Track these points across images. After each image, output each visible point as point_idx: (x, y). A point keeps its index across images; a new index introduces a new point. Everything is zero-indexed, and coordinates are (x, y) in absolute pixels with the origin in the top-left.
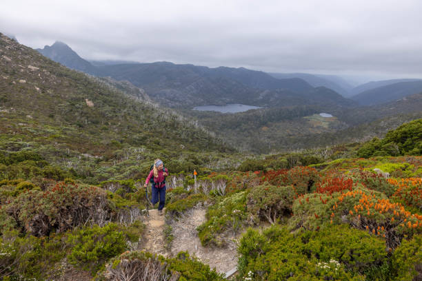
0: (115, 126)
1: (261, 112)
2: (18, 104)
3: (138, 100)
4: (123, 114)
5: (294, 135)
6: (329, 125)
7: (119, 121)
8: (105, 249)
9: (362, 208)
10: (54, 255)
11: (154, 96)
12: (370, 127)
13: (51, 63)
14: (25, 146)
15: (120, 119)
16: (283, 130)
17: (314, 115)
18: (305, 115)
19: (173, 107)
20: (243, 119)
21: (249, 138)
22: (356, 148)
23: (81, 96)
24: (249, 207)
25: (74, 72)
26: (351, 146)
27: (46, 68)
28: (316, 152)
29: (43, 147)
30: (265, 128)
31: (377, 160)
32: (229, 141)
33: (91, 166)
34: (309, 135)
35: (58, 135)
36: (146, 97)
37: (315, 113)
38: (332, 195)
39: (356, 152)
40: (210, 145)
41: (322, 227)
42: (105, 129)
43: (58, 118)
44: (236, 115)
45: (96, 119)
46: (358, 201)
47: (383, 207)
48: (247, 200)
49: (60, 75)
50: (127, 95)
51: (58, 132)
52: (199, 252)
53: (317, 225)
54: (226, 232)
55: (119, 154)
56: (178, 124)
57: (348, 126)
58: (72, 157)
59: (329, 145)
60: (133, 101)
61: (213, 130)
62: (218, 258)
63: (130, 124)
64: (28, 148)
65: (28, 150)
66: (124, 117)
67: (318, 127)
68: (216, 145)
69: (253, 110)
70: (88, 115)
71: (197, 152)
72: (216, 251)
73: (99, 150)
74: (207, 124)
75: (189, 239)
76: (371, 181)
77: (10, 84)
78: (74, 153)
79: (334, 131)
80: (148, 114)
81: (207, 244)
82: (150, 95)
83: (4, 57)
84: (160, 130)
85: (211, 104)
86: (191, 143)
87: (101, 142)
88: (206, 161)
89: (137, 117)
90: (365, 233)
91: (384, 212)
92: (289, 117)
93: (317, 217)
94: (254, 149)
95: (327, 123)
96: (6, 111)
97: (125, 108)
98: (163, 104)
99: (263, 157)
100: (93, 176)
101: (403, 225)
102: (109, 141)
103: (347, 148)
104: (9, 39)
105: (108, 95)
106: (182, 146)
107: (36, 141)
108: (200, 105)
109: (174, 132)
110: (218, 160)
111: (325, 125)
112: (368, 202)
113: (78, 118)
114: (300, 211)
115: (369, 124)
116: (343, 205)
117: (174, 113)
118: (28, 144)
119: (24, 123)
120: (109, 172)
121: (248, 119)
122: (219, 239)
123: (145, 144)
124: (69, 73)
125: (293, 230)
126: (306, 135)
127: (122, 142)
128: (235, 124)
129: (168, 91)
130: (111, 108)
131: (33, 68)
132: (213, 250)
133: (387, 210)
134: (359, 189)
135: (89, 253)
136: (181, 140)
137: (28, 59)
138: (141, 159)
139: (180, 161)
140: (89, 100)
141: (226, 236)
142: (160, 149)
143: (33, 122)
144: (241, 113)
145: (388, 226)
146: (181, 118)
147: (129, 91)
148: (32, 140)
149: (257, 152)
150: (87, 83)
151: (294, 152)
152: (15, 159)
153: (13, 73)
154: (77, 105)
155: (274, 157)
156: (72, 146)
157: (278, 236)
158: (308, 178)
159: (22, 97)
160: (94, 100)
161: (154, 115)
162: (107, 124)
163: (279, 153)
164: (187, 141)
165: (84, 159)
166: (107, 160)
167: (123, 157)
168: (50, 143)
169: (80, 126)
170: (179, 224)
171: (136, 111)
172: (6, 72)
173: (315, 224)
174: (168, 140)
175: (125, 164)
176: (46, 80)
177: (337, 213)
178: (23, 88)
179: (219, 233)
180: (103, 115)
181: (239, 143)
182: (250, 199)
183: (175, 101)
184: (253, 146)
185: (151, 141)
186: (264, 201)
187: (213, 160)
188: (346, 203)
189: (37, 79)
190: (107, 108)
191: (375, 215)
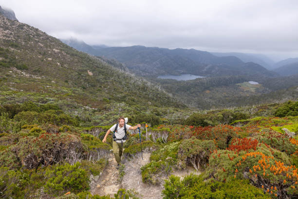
0: (105, 89)
1: (205, 80)
2: (47, 73)
3: (121, 71)
4: (111, 80)
5: (229, 97)
6: (256, 90)
7: (109, 85)
8: (70, 182)
9: (260, 168)
10: (37, 183)
11: (132, 68)
12: (287, 92)
13: (67, 47)
14: (50, 100)
15: (109, 83)
16: (221, 93)
17: (245, 83)
18: (238, 83)
19: (144, 76)
20: (192, 85)
21: (196, 98)
22: (276, 107)
23: (85, 69)
24: (179, 155)
25: (81, 53)
26: (271, 106)
27: (64, 50)
28: (244, 110)
29: (60, 102)
30: (208, 92)
31: (289, 119)
32: (182, 100)
33: (90, 114)
34: (241, 97)
35: (70, 94)
36: (127, 69)
37: (246, 81)
38: (240, 153)
39: (276, 110)
40: (168, 103)
41: (228, 179)
42: (99, 90)
43: (70, 82)
44: (188, 82)
45: (94, 84)
46: (258, 161)
47: (278, 169)
48: (179, 149)
49: (73, 55)
50: (113, 68)
51: (70, 92)
52: (139, 187)
53: (224, 177)
54: (160, 173)
55: (107, 107)
56: (147, 88)
57: (270, 91)
58: (78, 108)
59: (255, 104)
60: (118, 72)
61: (171, 92)
62: (152, 193)
63: (115, 87)
64: (51, 102)
65: (51, 103)
66: (112, 82)
67: (247, 92)
68: (173, 102)
69: (200, 79)
70: (89, 81)
71: (159, 107)
72: (151, 187)
73: (95, 104)
74: (166, 88)
75: (135, 175)
76: (275, 141)
77: (43, 61)
78: (79, 106)
79: (260, 94)
80: (127, 81)
81: (146, 181)
82: (129, 68)
83: (39, 44)
84: (135, 92)
85: (171, 74)
86: (156, 101)
87: (97, 99)
88: (165, 113)
89: (120, 82)
90: (260, 191)
91: (278, 174)
92: (226, 83)
93: (224, 171)
94: (200, 106)
95: (254, 88)
96: (39, 78)
97: (112, 76)
98: (138, 74)
99: (205, 112)
100: (90, 121)
101: (294, 187)
102: (102, 99)
103: (269, 107)
104: (42, 32)
105: (102, 68)
106: (150, 103)
107: (57, 97)
108: (163, 75)
109: (144, 93)
110: (173, 113)
111: (253, 90)
112: (265, 163)
113: (83, 83)
114: (213, 164)
115: (287, 90)
116: (246, 163)
117: (145, 80)
118: (52, 99)
119: (50, 86)
120: (100, 119)
121: (196, 85)
122: (154, 179)
123: (125, 101)
124: (78, 54)
125: (207, 179)
126: (238, 97)
127: (110, 99)
128: (186, 88)
129: (141, 65)
130: (104, 76)
131: (56, 51)
132: (150, 186)
133: (280, 172)
134: (262, 150)
135: (58, 185)
136: (149, 98)
137: (53, 45)
138: (122, 111)
139: (147, 113)
140: (90, 71)
141: (160, 176)
142: (135, 105)
143: (55, 85)
144: (191, 80)
145: (281, 186)
146: (149, 84)
147: (115, 65)
148: (54, 97)
149: (202, 108)
150: (89, 60)
151: (228, 109)
152: (43, 108)
153: (44, 54)
154: (82, 75)
155: (213, 112)
156: (78, 101)
157: (194, 183)
158: (227, 135)
159: (49, 69)
160: (92, 71)
161: (131, 81)
162: (101, 87)
163: (217, 109)
164: (153, 99)
165: (86, 110)
166: (100, 111)
167: (110, 109)
168: (65, 99)
169: (84, 88)
170: (131, 163)
171: (120, 79)
172: (40, 53)
173: (223, 176)
174: (140, 98)
175: (111, 114)
176: (64, 58)
177: (240, 170)
178: (50, 63)
179: (155, 173)
180: (98, 81)
181: (189, 102)
182: (180, 149)
183: (146, 72)
184: (199, 104)
185: (129, 99)
186: (190, 151)
187: (170, 113)
188: (248, 162)
189: (59, 57)
190: (101, 77)
191: (270, 176)
